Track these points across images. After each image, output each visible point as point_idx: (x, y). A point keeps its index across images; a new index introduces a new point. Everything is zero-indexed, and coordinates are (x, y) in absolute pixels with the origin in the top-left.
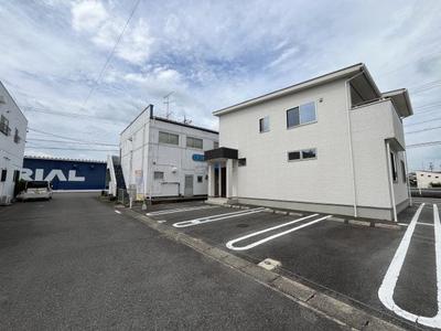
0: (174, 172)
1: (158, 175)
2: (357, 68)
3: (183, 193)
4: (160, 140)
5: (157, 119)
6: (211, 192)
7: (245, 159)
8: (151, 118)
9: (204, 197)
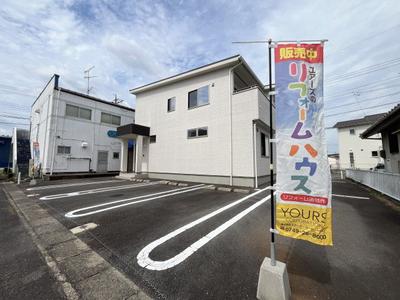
0: (84, 147)
1: (63, 150)
2: (237, 59)
3: (95, 169)
4: (68, 113)
5: (63, 90)
6: (123, 167)
7: (155, 137)
8: (56, 88)
9: (117, 173)
